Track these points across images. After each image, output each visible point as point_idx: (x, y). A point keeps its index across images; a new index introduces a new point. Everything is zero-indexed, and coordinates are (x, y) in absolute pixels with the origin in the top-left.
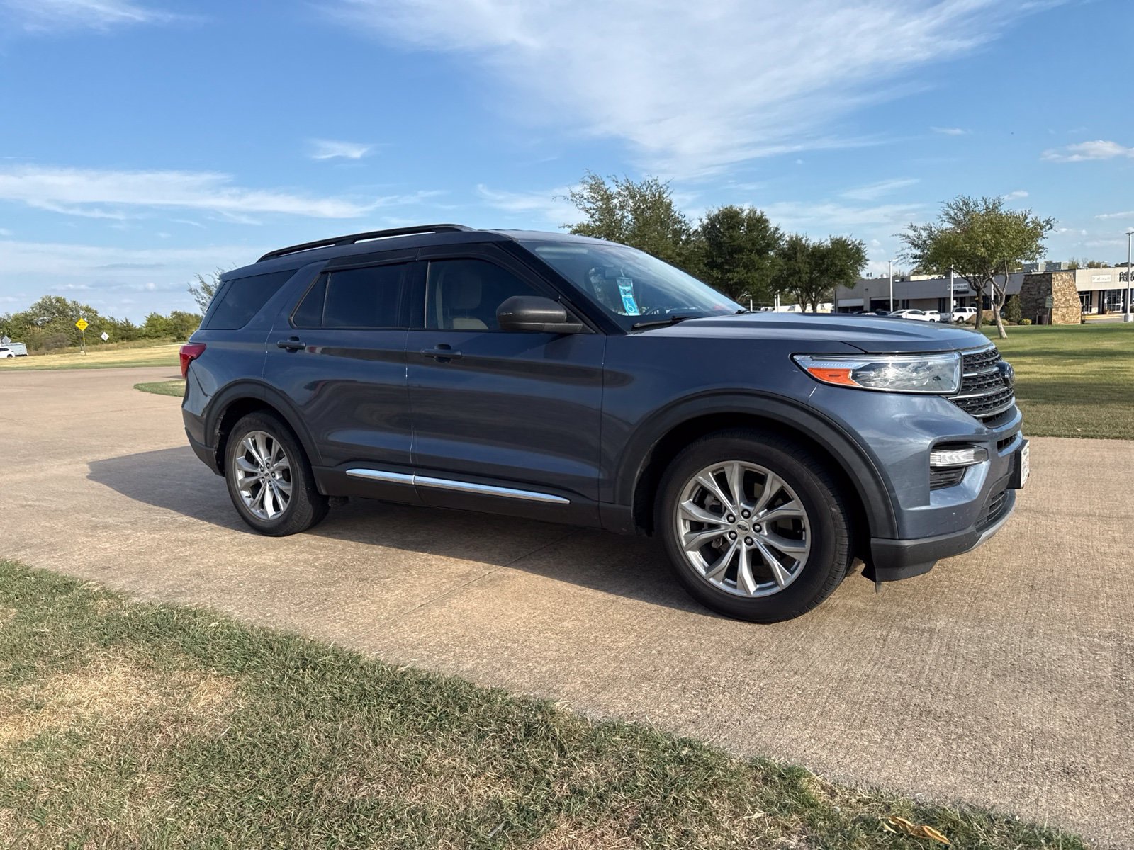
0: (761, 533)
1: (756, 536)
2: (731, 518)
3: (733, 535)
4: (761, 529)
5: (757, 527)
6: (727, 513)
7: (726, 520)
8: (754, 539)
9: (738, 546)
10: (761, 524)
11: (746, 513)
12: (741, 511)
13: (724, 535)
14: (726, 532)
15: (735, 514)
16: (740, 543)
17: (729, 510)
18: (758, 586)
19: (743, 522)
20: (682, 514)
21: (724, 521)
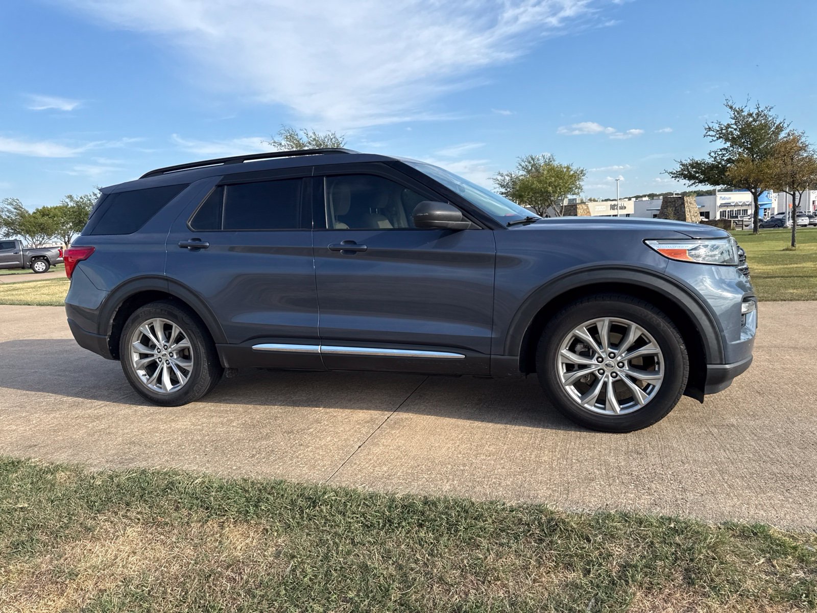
0: (624, 368)
1: (620, 371)
2: (600, 359)
3: (602, 371)
4: (624, 365)
5: (621, 364)
6: (597, 355)
7: (596, 361)
8: (618, 373)
9: (606, 379)
10: (624, 362)
11: (612, 355)
12: (608, 354)
13: (595, 372)
14: (596, 370)
15: (603, 356)
16: (607, 377)
17: (599, 353)
18: (621, 406)
19: (609, 361)
20: (562, 359)
21: (594, 361)
